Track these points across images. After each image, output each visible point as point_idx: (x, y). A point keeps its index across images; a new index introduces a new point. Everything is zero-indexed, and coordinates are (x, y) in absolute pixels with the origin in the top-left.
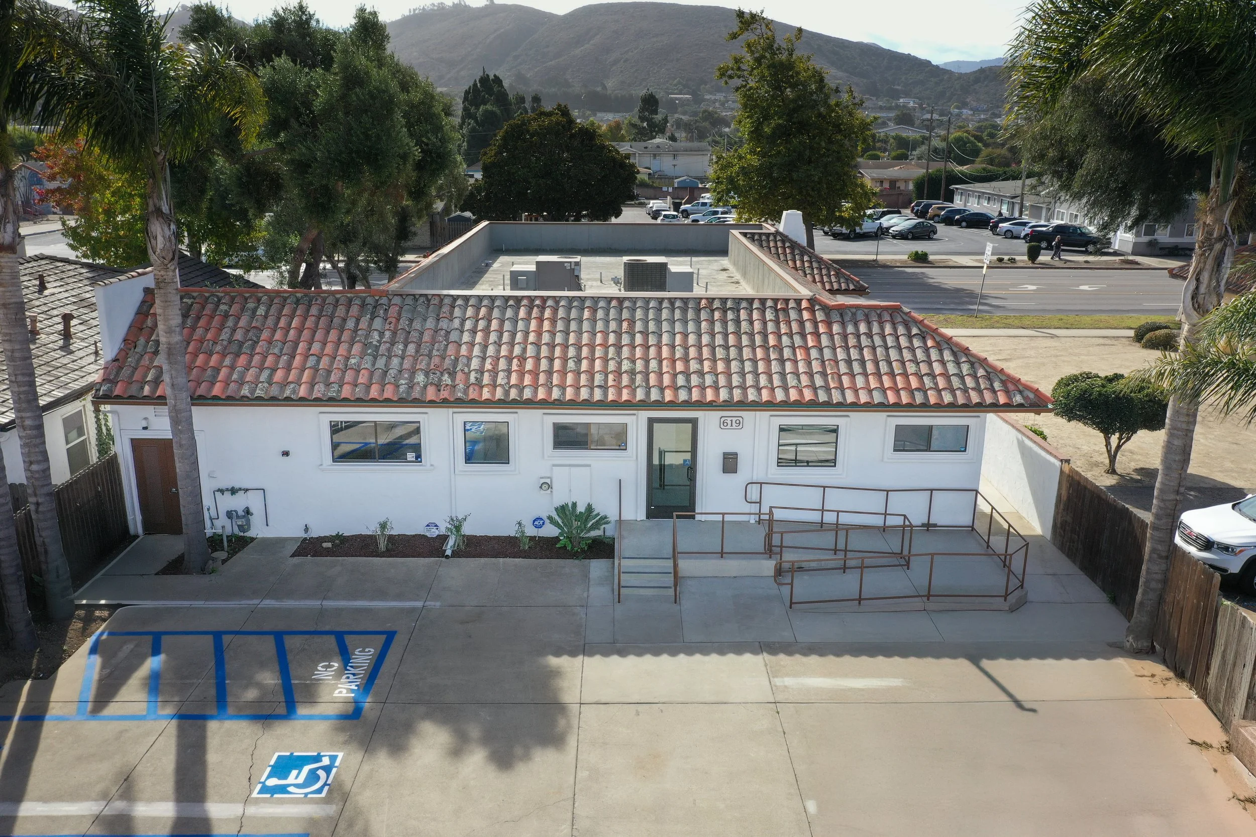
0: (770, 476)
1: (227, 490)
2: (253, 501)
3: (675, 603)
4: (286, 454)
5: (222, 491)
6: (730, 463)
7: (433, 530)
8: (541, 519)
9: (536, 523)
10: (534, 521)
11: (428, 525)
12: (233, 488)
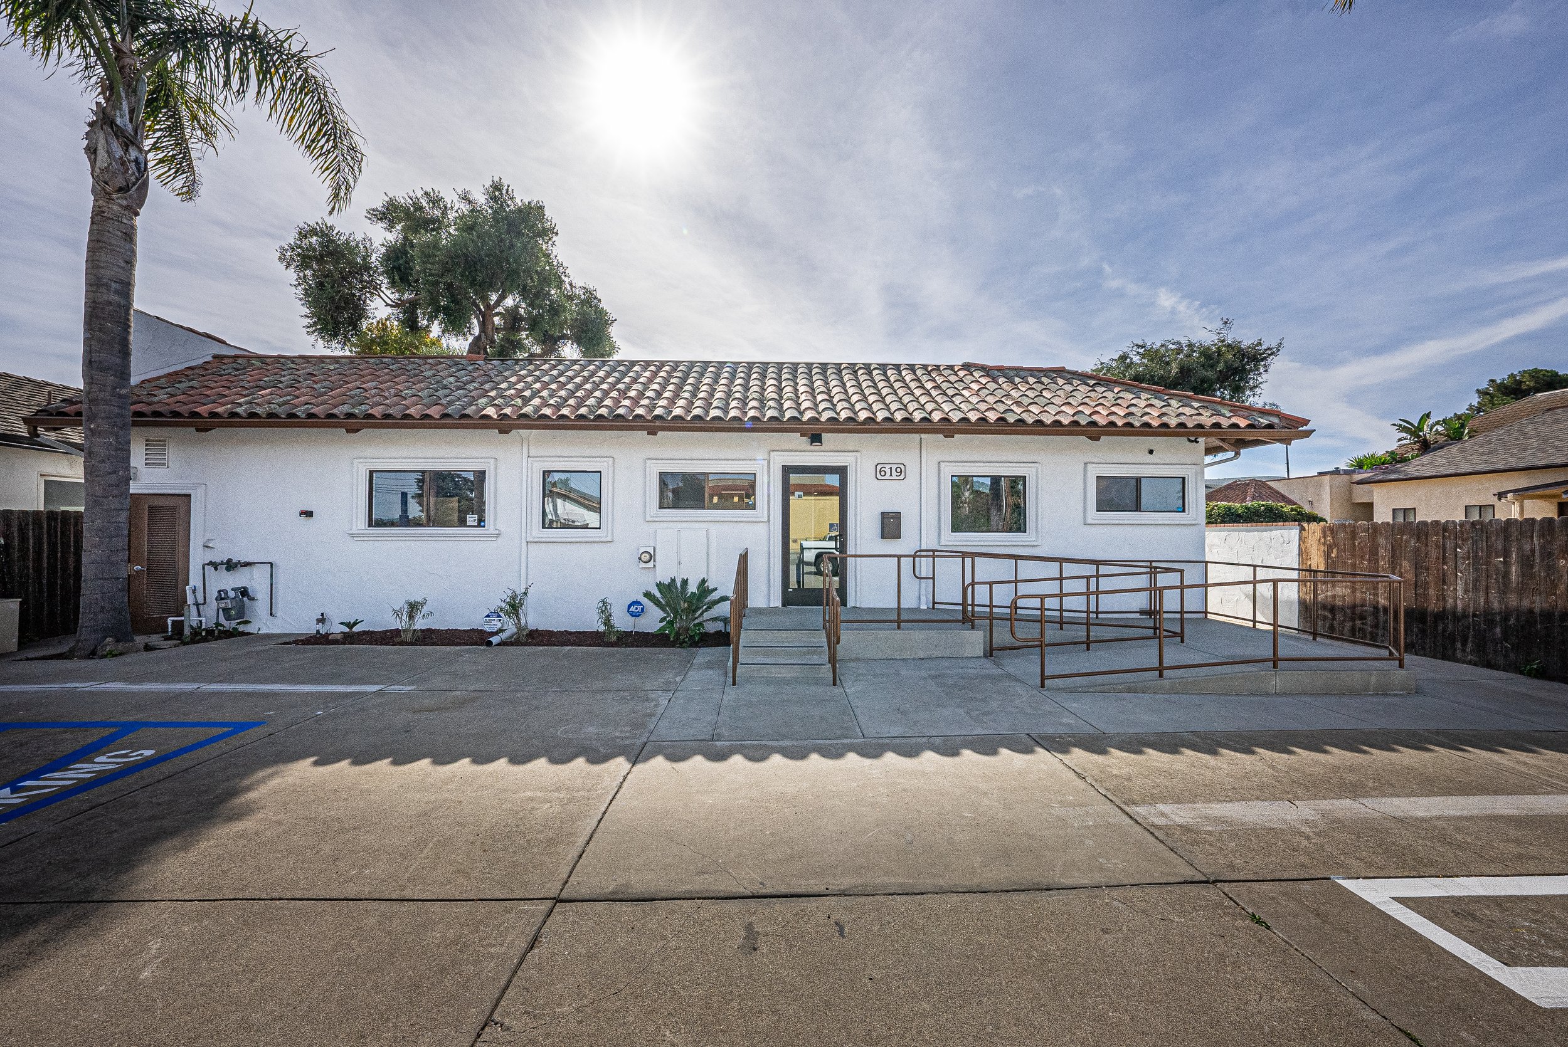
0: (943, 543)
1: (222, 563)
2: (256, 581)
3: (834, 684)
4: (309, 514)
5: (215, 565)
6: (890, 526)
7: (493, 622)
8: (639, 603)
9: (633, 609)
10: (629, 607)
11: (488, 616)
12: (229, 561)
